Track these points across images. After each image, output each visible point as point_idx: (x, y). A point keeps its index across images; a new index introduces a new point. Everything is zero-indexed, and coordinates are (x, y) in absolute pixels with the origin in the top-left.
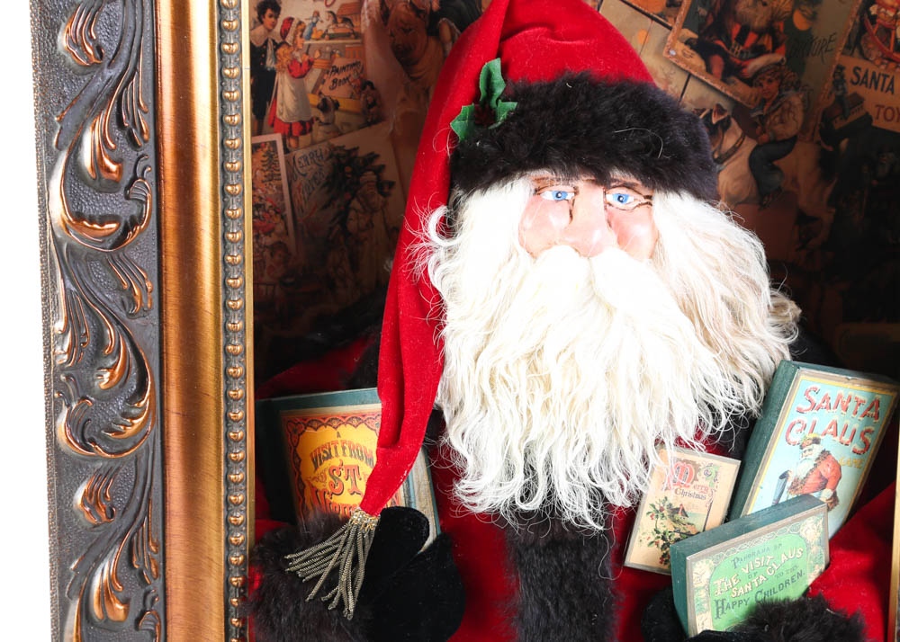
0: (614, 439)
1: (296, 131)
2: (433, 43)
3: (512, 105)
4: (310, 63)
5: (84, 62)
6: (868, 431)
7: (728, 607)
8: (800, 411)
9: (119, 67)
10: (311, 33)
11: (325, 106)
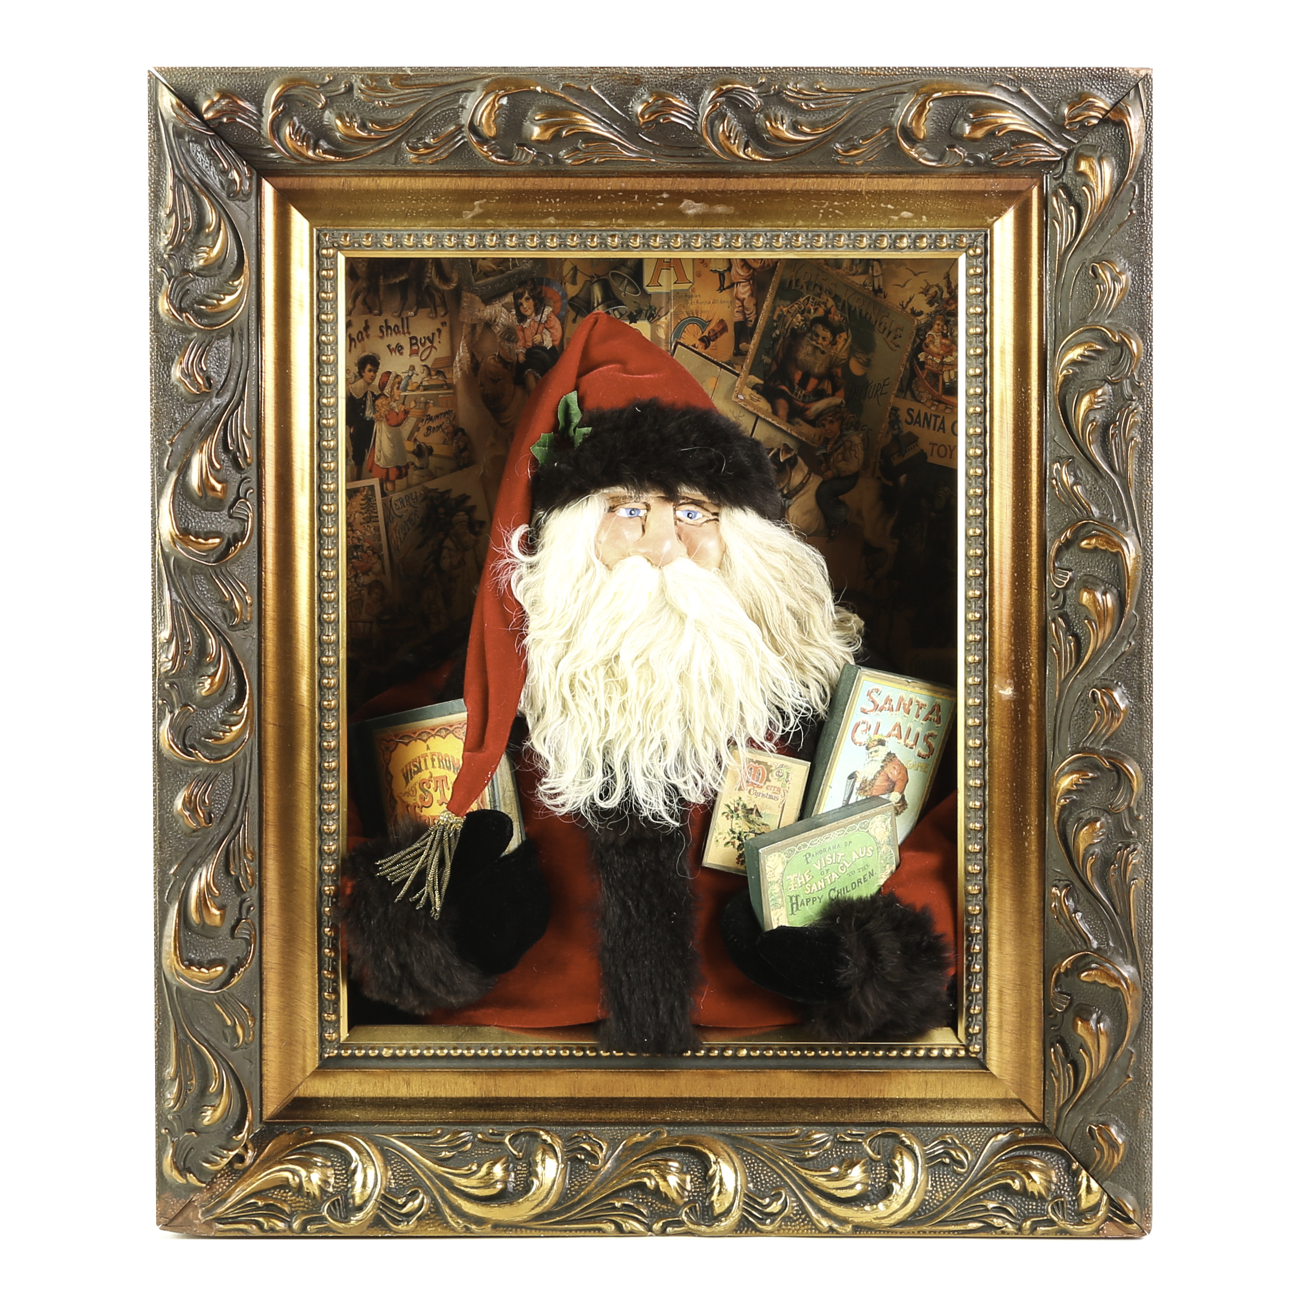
0: (688, 740)
1: (392, 476)
2: (519, 392)
3: (587, 430)
4: (406, 412)
5: (195, 391)
6: (931, 735)
7: (802, 903)
8: (864, 711)
9: (226, 398)
10: (407, 385)
11: (421, 451)
